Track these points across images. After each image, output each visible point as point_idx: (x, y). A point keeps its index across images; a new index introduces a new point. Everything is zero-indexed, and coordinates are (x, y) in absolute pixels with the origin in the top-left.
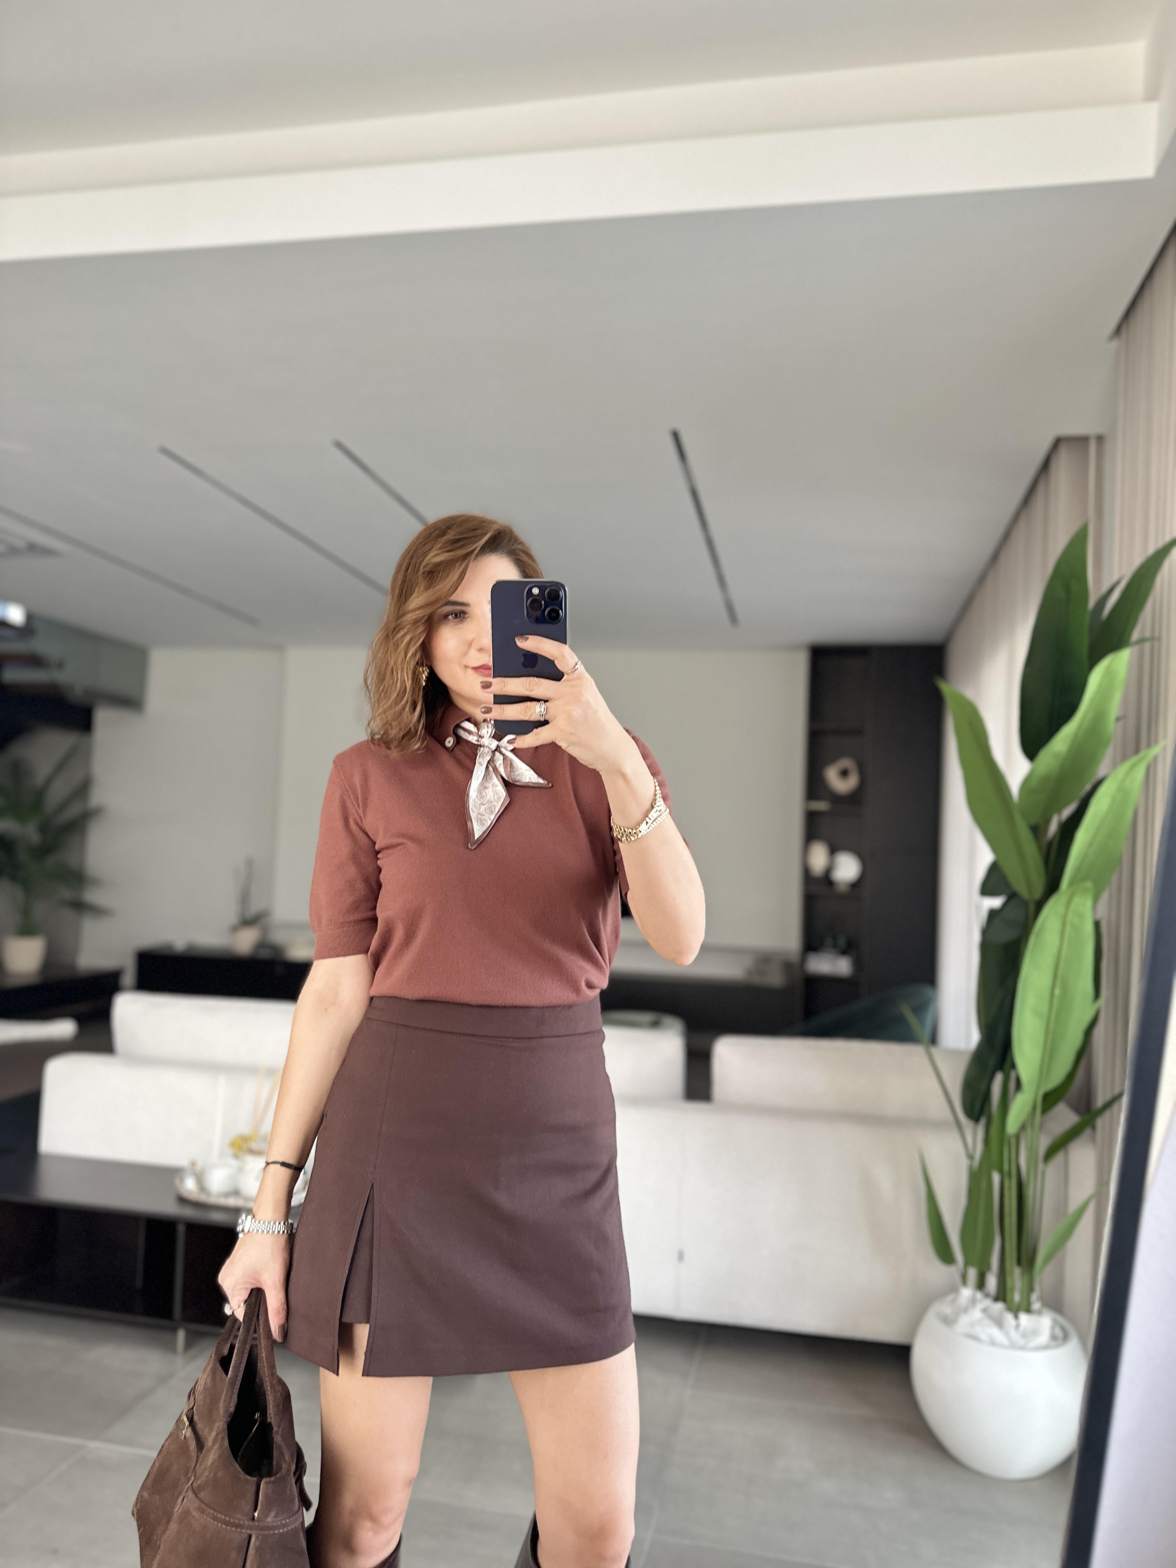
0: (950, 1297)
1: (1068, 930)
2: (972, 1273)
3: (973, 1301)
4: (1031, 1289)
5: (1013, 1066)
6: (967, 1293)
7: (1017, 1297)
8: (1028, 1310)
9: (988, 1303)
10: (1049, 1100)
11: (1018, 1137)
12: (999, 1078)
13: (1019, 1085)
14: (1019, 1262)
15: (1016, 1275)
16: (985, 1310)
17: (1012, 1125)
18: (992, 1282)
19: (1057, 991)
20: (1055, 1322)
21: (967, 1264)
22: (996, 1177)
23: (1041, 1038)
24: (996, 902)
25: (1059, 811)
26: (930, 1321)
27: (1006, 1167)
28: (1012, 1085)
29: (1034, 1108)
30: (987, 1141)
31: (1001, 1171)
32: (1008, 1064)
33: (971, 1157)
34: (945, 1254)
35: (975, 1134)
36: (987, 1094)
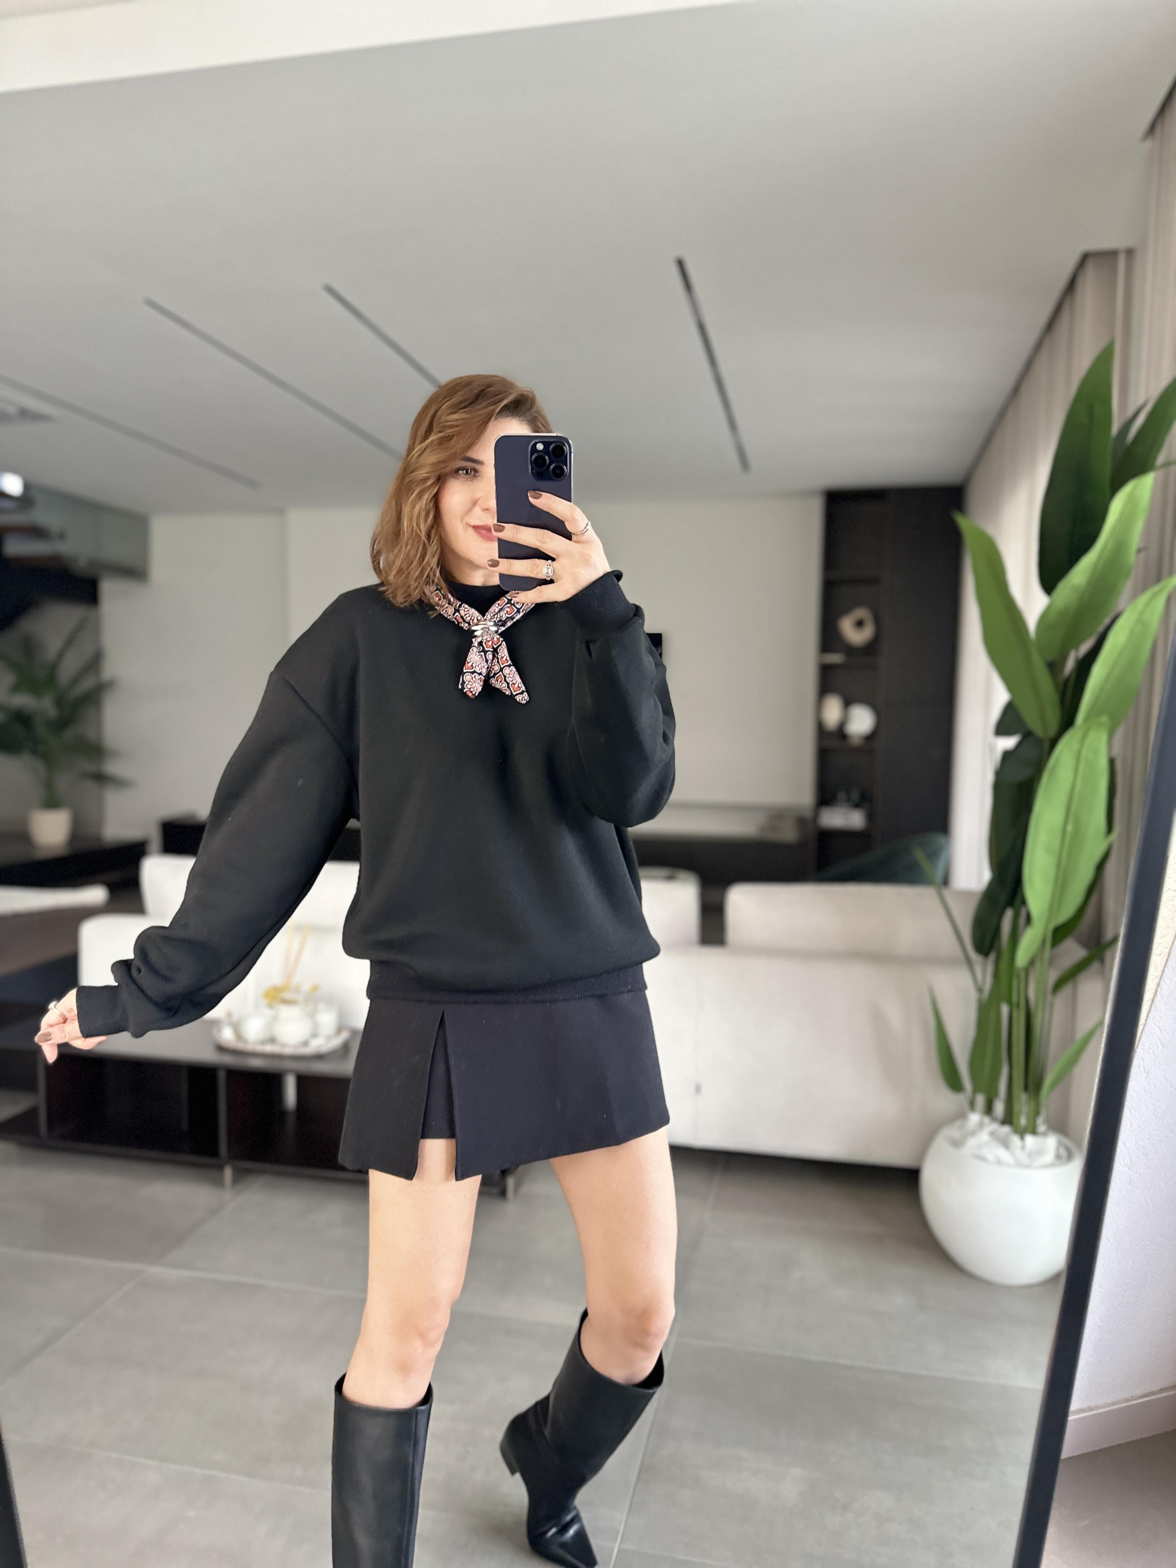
0: (958, 1123)
1: (1082, 765)
2: (980, 1099)
3: (981, 1125)
4: (1037, 1113)
5: (1024, 902)
6: (974, 1118)
7: (1023, 1121)
8: (1034, 1132)
9: (995, 1126)
10: (1059, 934)
11: (1027, 970)
12: (1009, 914)
13: (1029, 919)
14: (1026, 1088)
15: (1022, 1100)
16: (992, 1134)
17: (1022, 958)
18: (999, 1108)
19: (1070, 828)
20: (1060, 1143)
21: (975, 1091)
22: (1005, 1009)
23: (1052, 873)
24: (1009, 742)
25: (1077, 648)
26: (940, 1144)
27: (1015, 998)
28: (1022, 920)
29: (1044, 942)
30: (996, 975)
31: (1010, 1003)
32: (1017, 902)
33: (980, 990)
34: (953, 1081)
35: (985, 970)
36: (997, 930)
